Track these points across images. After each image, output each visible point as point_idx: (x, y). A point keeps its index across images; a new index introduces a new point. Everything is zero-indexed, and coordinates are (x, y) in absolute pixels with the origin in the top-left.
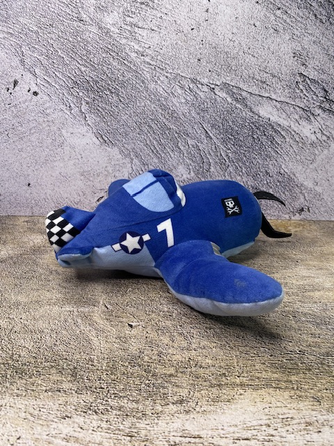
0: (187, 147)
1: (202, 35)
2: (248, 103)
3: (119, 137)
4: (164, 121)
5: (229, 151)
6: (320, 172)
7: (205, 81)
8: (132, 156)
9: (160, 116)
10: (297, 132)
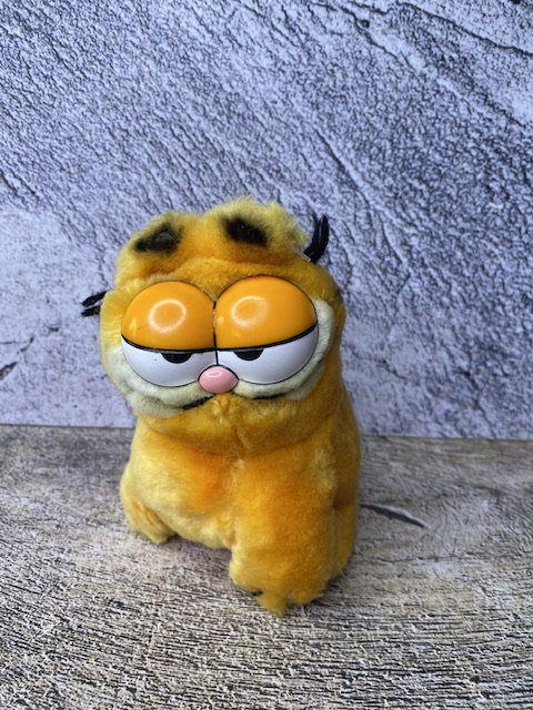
2: (479, 76)
3: (56, 177)
4: (204, 125)
5: (412, 231)
8: (101, 239)
9: (190, 111)
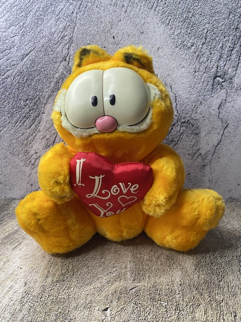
0: (12, 35)
1: (109, 46)
6: (5, 161)
7: (71, 52)
10: (35, 138)
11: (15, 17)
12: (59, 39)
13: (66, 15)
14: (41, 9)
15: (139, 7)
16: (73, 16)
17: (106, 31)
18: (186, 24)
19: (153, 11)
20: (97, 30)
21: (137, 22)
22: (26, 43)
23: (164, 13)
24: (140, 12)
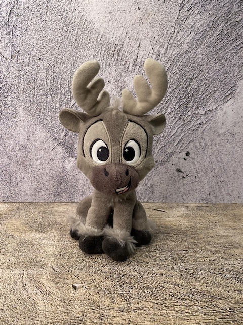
11: (234, 30)
12: (193, 8)
13: (185, 31)
14: (208, 36)
15: (114, 37)
16: (177, 30)
17: (146, 15)
18: (68, 20)
19: (101, 33)
20: (156, 16)
21: (116, 23)
22: (227, 5)
23: (91, 31)
24: (113, 32)
